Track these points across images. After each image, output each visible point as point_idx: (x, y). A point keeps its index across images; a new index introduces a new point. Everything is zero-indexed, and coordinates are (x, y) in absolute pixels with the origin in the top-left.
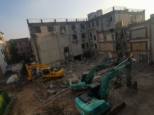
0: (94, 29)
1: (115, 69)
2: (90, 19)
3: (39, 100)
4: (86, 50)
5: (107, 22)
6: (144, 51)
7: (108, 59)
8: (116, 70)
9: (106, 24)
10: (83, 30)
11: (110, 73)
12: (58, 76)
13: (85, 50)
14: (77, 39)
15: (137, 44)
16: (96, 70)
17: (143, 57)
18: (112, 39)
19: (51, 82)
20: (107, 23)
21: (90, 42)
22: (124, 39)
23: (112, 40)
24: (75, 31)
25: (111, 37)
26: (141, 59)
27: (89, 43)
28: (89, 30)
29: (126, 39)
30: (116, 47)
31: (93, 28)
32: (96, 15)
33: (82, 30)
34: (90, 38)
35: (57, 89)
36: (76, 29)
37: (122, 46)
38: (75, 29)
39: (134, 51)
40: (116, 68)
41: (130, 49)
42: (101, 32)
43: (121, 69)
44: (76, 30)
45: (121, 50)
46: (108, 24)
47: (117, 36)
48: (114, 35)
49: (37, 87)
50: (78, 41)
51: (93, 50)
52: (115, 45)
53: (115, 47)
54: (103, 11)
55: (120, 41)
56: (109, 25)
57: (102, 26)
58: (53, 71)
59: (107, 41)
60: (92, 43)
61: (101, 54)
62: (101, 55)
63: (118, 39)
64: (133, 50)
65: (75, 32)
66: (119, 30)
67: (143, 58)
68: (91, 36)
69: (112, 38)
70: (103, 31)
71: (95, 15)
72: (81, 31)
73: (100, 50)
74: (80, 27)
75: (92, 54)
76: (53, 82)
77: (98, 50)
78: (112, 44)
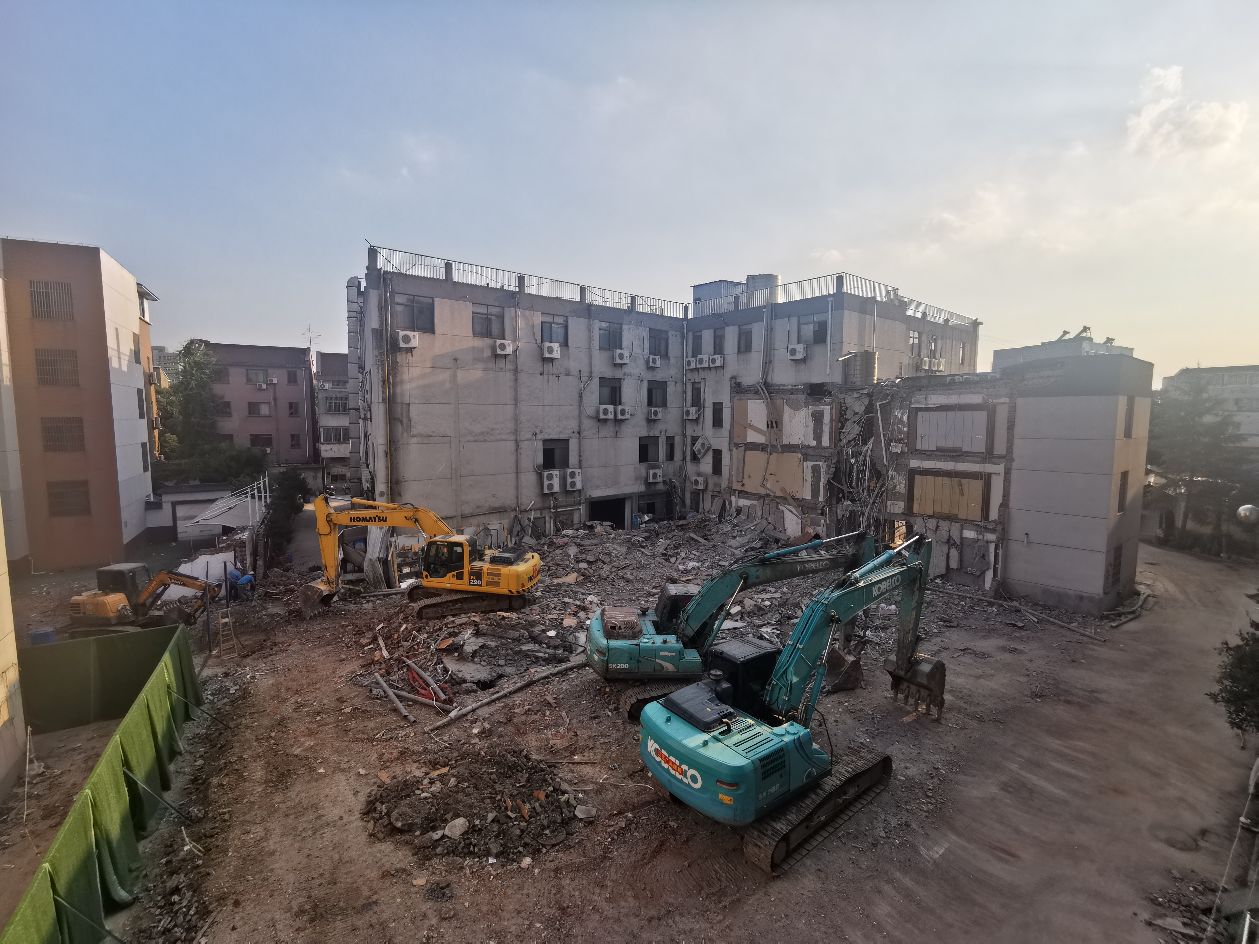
0: (723, 367)
1: (857, 581)
2: (707, 313)
3: (395, 710)
4: (659, 472)
5: (799, 342)
6: (971, 522)
7: (777, 541)
8: (862, 584)
9: (793, 352)
10: (658, 364)
11: (836, 594)
12: (506, 592)
13: (655, 476)
14: (620, 404)
15: (939, 479)
16: (746, 579)
17: (961, 555)
18: (811, 436)
19: (463, 619)
20: (800, 348)
21: (689, 432)
22: (877, 443)
23: (814, 443)
24: (618, 361)
25: (811, 424)
26: (954, 565)
27: (678, 440)
28: (693, 366)
29: (887, 447)
30: (829, 483)
31: (714, 361)
32: (743, 299)
33: (654, 361)
34: (693, 410)
35: (502, 662)
36: (626, 353)
37: (859, 481)
38: (621, 348)
39: (921, 515)
40: (862, 576)
41: (902, 504)
42: (757, 392)
43: (884, 586)
44: (621, 356)
45: (853, 501)
46: (800, 356)
47: (842, 427)
48: (826, 419)
49: (374, 640)
50: (627, 416)
51: (701, 480)
52: (823, 469)
53: (823, 481)
54: (780, 282)
55: (855, 455)
56: (804, 360)
57: (768, 362)
58: (481, 559)
59: (785, 441)
60: (700, 441)
61: (739, 511)
62: (743, 517)
63: (844, 442)
64: (916, 509)
65: (616, 365)
66: (856, 395)
67: (961, 561)
68: (697, 401)
69: (815, 430)
70: (766, 384)
71: (737, 298)
72: (650, 368)
73: (736, 486)
74: (647, 345)
75: (688, 501)
76: (476, 624)
77: (724, 484)
78: (811, 463)
